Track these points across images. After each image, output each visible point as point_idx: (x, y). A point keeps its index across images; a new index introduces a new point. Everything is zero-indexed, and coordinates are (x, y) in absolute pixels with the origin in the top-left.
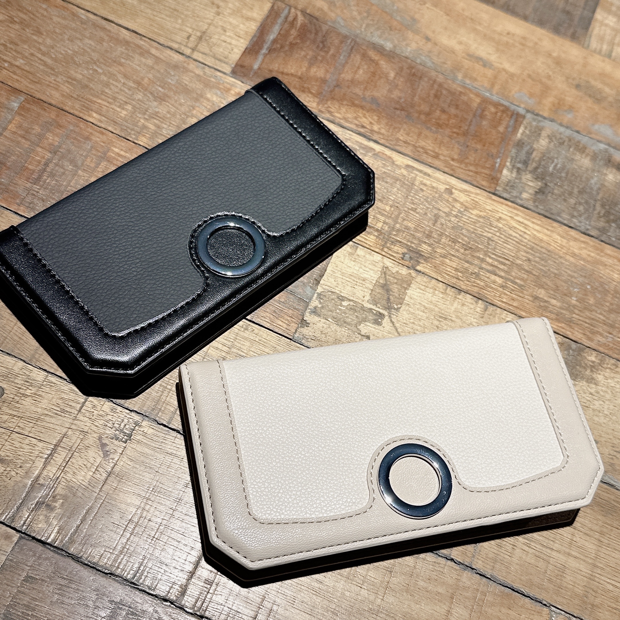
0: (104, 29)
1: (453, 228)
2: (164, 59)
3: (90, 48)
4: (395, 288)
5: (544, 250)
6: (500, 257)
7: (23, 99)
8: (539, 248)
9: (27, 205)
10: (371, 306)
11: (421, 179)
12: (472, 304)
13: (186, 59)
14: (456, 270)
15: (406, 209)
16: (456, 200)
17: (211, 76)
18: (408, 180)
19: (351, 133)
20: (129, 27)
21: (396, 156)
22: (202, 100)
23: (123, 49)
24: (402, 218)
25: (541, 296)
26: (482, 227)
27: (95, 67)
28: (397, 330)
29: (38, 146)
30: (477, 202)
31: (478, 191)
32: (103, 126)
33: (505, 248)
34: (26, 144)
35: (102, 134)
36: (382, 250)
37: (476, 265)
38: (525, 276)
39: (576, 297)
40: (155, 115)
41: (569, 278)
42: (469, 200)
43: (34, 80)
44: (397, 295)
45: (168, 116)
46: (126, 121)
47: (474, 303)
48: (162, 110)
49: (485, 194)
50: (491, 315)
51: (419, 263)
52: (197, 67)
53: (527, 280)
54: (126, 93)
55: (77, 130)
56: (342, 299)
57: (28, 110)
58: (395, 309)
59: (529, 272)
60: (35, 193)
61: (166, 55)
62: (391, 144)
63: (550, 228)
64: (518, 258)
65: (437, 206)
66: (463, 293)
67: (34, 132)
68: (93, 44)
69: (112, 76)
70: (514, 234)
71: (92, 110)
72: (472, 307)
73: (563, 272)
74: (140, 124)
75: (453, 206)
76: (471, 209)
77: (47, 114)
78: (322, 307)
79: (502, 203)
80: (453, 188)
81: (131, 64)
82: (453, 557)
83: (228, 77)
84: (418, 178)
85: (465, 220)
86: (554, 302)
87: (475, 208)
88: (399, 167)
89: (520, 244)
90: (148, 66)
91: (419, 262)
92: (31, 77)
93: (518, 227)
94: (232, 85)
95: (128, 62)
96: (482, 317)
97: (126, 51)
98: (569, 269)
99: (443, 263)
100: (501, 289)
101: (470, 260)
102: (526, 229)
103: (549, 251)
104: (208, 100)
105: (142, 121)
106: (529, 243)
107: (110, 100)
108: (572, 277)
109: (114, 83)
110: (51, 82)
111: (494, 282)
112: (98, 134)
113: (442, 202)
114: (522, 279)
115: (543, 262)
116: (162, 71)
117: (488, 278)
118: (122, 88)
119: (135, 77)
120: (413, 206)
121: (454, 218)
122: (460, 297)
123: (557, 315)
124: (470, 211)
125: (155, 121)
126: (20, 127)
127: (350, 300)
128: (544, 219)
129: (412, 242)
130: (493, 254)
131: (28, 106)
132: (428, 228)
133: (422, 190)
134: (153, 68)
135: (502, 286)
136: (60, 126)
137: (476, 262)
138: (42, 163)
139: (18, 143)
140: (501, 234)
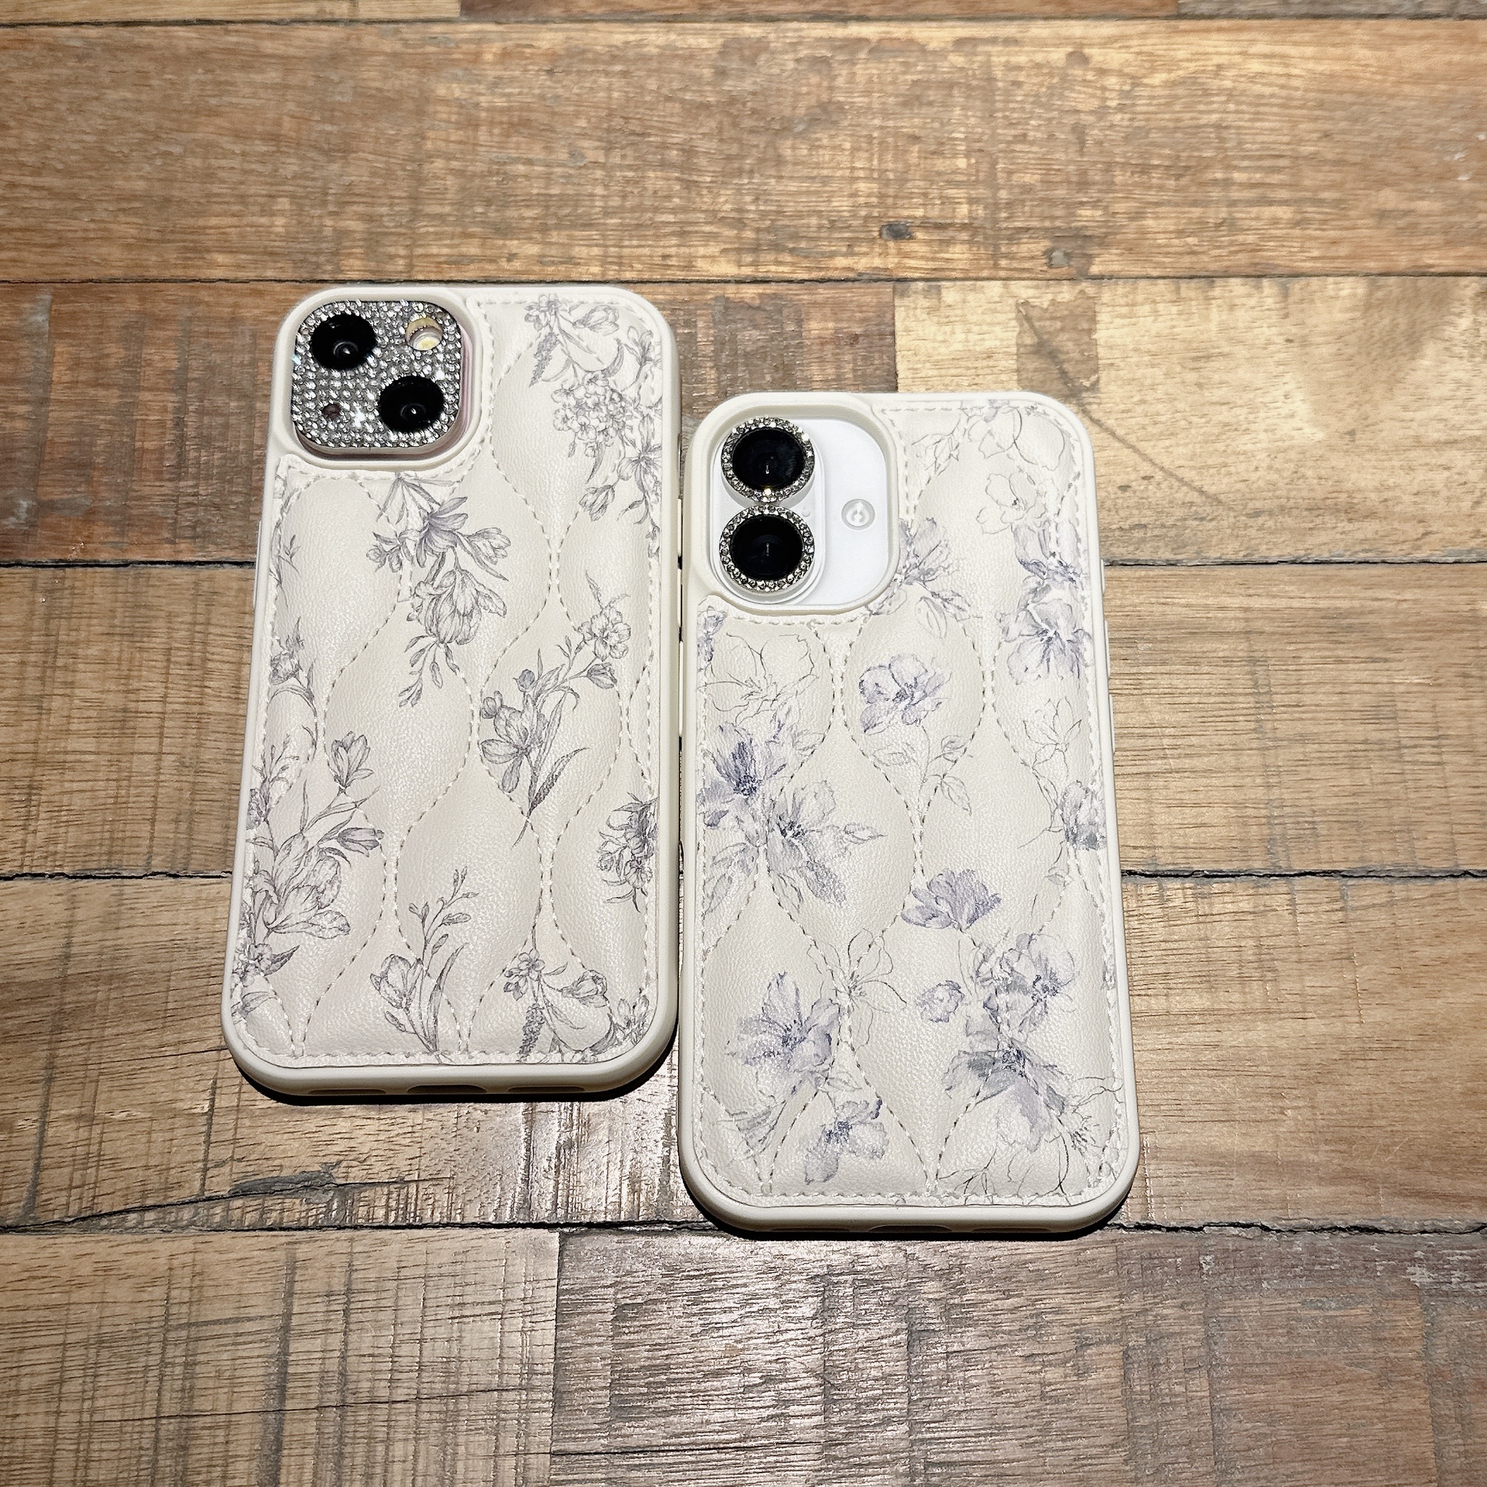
0: (135, 49)
1: (1127, 139)
2: (301, 53)
3: (126, 109)
4: (1066, 342)
5: (1348, 98)
6: (1260, 158)
7: (47, 297)
8: (1333, 96)
9: (188, 533)
11: (1003, 59)
12: (1249, 295)
13: (349, 30)
14: (1180, 233)
15: (1002, 146)
16: (1102, 72)
17: (424, 42)
18: (974, 76)
19: (795, 25)
20: (188, 17)
21: (920, 32)
22: (430, 108)
23: (199, 75)
24: (1004, 169)
25: (1390, 205)
26: (1189, 107)
27: (163, 148)
28: (1113, 434)
29: (139, 389)
30: (1151, 54)
31: (1141, 26)
32: (251, 275)
34: (112, 398)
35: (259, 294)
36: (996, 266)
37: (1218, 202)
38: (1337, 177)
39: (1467, 171)
40: (349, 195)
41: (1431, 136)
42: (1130, 57)
43: (49, 242)
44: (1076, 356)
45: (379, 181)
46: (295, 239)
47: (1254, 291)
48: (357, 174)
49: (1161, 25)
50: (1302, 301)
51: (1090, 258)
52: (382, 36)
53: (1342, 183)
54: (260, 174)
55: (201, 310)
57: (73, 315)
58: (1087, 389)
59: (1339, 163)
60: (190, 499)
61: (298, 42)
62: (897, 9)
63: (1338, 40)
64: (1301, 141)
65: (1068, 105)
66: (1219, 282)
67: (112, 361)
68: (129, 95)
69: (208, 148)
70: (1267, 90)
71: (208, 251)
72: (1253, 302)
73: (1414, 129)
74: (328, 232)
75: (1104, 89)
76: (1144, 76)
77: (118, 308)
79: (1208, 31)
80: (1082, 45)
81: (234, 100)
82: (1466, 868)
83: (460, 27)
84: (994, 59)
85: (1145, 109)
86: (1424, 205)
87: (1153, 70)
88: (941, 54)
89: (1289, 107)
90: (274, 87)
91: (1090, 256)
92: (38, 239)
93: (1266, 69)
94: (479, 41)
95: (226, 99)
96: (1286, 316)
97: (210, 76)
98: (1421, 115)
99: (1143, 233)
100: (1297, 232)
101: (1200, 196)
102: (1287, 65)
103: (1361, 94)
104: (445, 101)
105: (329, 222)
107: (235, 208)
108: (1436, 129)
109: (223, 163)
110: (85, 230)
111: (1275, 221)
112: (249, 301)
113: (1073, 90)
114: (1333, 186)
115: (1358, 127)
116: (310, 83)
117: (1257, 218)
118: (247, 166)
119: (259, 128)
120: (1013, 132)
121: (1119, 116)
122: (1217, 292)
123: (1446, 233)
124: (1146, 81)
125: (355, 208)
126: (76, 364)
128: (1316, 25)
129: (1053, 218)
130: (1244, 158)
131: (65, 308)
132: (1072, 168)
133: (1017, 84)
134: (287, 87)
135: (1297, 224)
136: (161, 321)
137: (1215, 194)
138: (169, 424)
139: (94, 402)
140: (1239, 103)
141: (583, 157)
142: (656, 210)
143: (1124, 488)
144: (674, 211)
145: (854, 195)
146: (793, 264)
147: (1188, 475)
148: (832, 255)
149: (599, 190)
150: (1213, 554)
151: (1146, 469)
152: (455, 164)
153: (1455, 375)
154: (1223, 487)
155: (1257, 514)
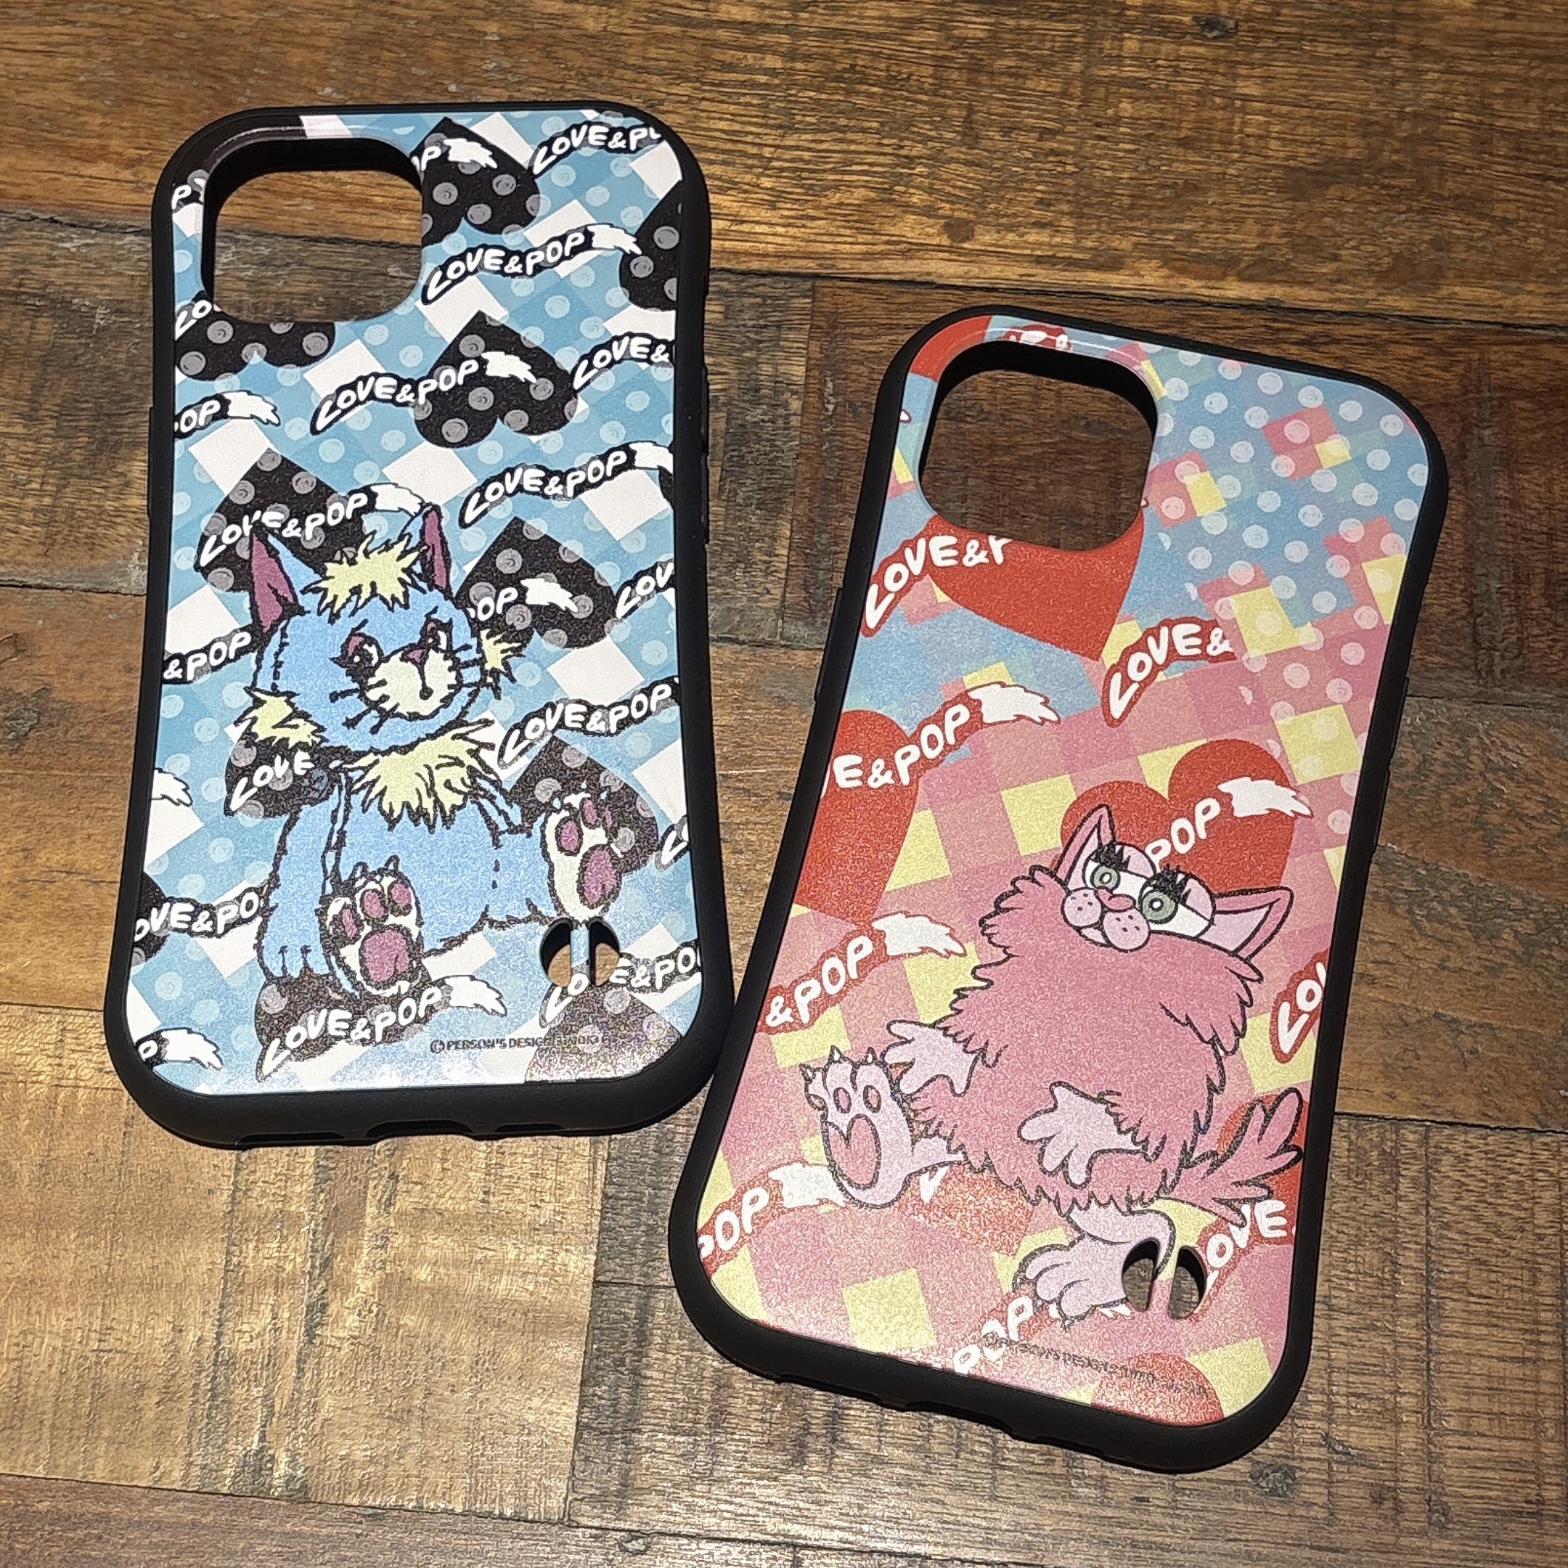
33: (734, 117)
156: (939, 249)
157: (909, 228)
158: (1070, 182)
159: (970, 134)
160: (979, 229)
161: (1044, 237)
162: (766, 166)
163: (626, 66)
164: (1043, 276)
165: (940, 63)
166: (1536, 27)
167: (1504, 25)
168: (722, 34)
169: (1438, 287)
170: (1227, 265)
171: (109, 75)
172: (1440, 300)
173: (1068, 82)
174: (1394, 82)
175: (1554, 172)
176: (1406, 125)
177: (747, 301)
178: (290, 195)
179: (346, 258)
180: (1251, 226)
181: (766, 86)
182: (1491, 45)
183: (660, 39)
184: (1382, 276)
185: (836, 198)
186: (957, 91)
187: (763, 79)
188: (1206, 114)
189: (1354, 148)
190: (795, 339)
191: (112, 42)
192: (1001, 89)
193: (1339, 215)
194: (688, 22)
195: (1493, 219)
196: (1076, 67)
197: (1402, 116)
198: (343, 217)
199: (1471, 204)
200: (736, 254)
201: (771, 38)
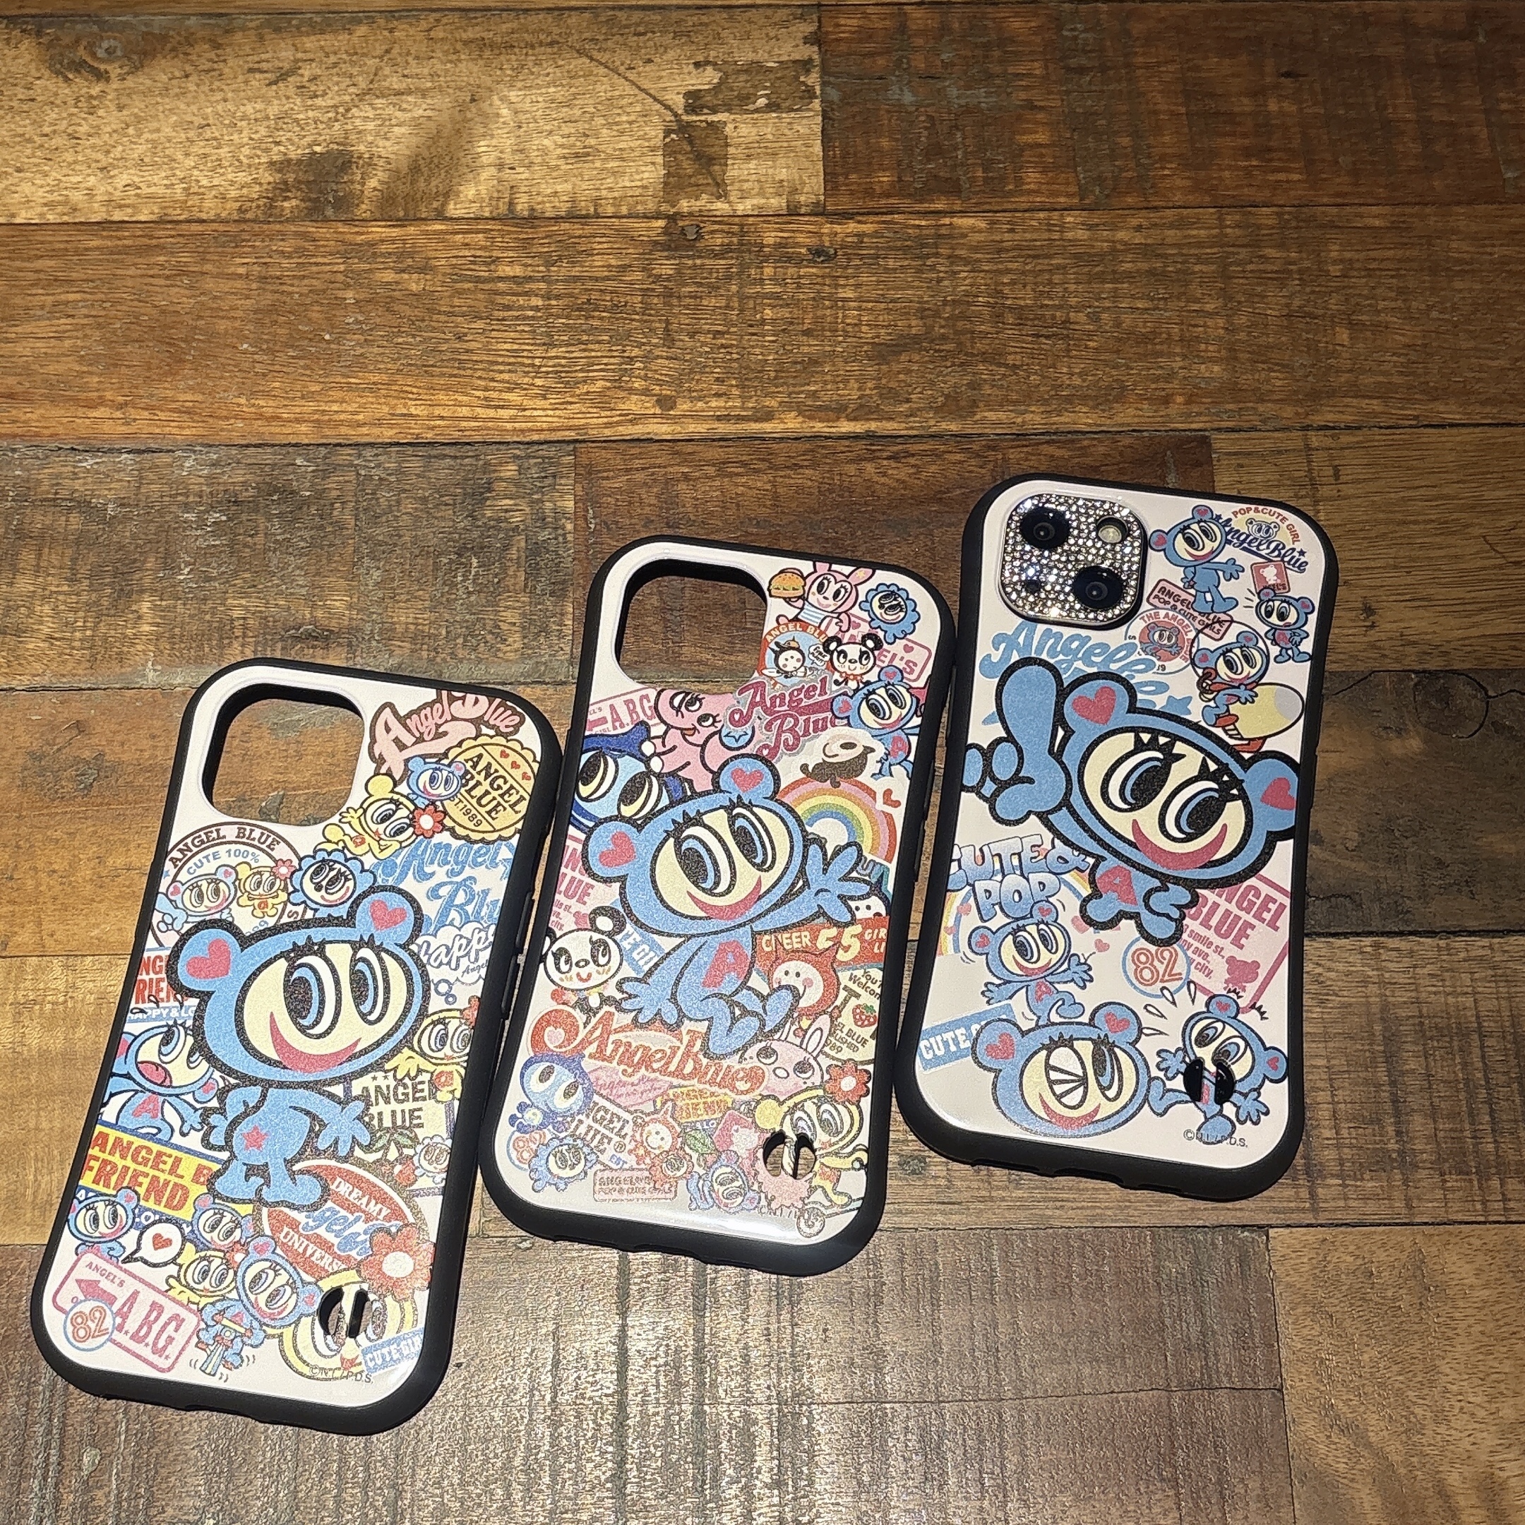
4: (688, 167)
5: (437, 371)
6: (517, 318)
10: (715, 118)
11: (730, 404)
12: (540, 204)
14: (589, 253)
15: (733, 330)
16: (646, 392)
18: (756, 390)
19: (912, 433)
21: (802, 427)
24: (733, 308)
25: (415, 277)
26: (574, 360)
28: (655, 99)
30: (602, 410)
31: (609, 433)
33: (513, 342)
41: (370, 338)
42: (621, 404)
44: (680, 157)
47: (536, 207)
49: (592, 433)
50: (499, 198)
53: (452, 297)
56: (772, 107)
58: (673, 131)
62: (822, 447)
63: (437, 423)
66: (563, 214)
70: (506, 376)
73: (385, 343)
75: (646, 378)
76: (608, 388)
78: (797, 78)
79: (551, 430)
85: (612, 360)
86: (389, 276)
87: (601, 394)
88: (784, 409)
91: (665, 233)
93: (505, 396)
96: (512, 188)
99: (618, 253)
100: (495, 254)
102: (486, 399)
104: (1213, 360)
106: (469, 372)
113: (671, 377)
117: (526, 265)
127: (757, 111)
129: (694, 267)
132: (676, 311)
140: (533, 365)
141: (1088, 315)
142: (1023, 273)
143: (650, 61)
144: (1008, 271)
145: (858, 286)
146: (907, 227)
147: (602, 70)
148: (876, 234)
149: (1072, 287)
150: (587, 15)
151: (631, 75)
152: (1196, 307)
153: (388, 144)
154: (574, 62)
155: (551, 44)
156: (654, 416)
157: (634, 405)
158: (735, 365)
159: (669, 340)
160: (679, 401)
161: (720, 403)
162: (537, 371)
163: (439, 313)
164: (723, 428)
165: (646, 292)
166: (1028, 236)
167: (1007, 236)
168: (501, 286)
169: (974, 414)
170: (839, 411)
171: (100, 349)
172: (976, 422)
173: (729, 299)
174: (939, 280)
175: (1044, 332)
176: (948, 309)
177: (532, 461)
178: (227, 418)
179: (268, 456)
180: (853, 384)
181: (533, 318)
182: (999, 251)
183: (459, 293)
184: (937, 410)
185: (585, 388)
186: (657, 311)
187: (531, 313)
188: (819, 313)
189: (916, 326)
190: (566, 483)
191: (99, 326)
192: (687, 307)
193: (908, 372)
194: (478, 280)
195: (1006, 366)
196: (734, 288)
197: (945, 303)
198: (262, 430)
199: (994, 357)
200: (522, 431)
201: (534, 286)
